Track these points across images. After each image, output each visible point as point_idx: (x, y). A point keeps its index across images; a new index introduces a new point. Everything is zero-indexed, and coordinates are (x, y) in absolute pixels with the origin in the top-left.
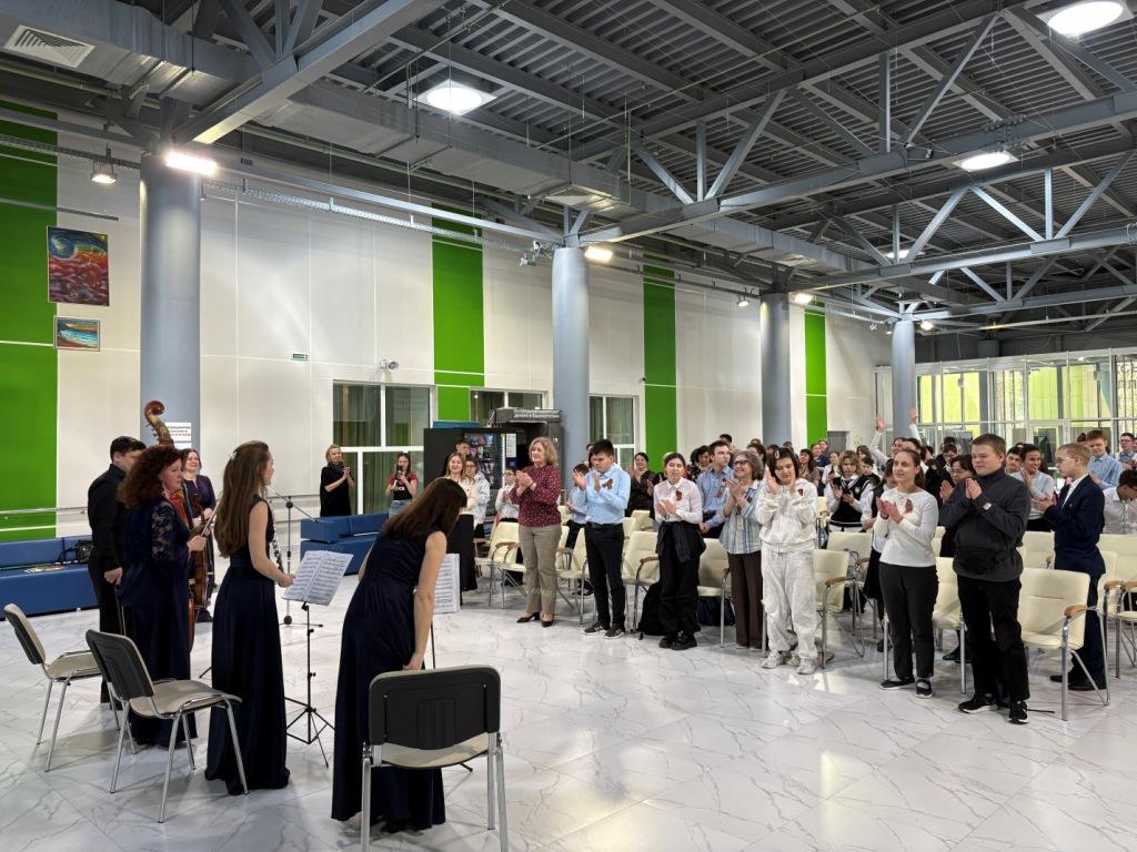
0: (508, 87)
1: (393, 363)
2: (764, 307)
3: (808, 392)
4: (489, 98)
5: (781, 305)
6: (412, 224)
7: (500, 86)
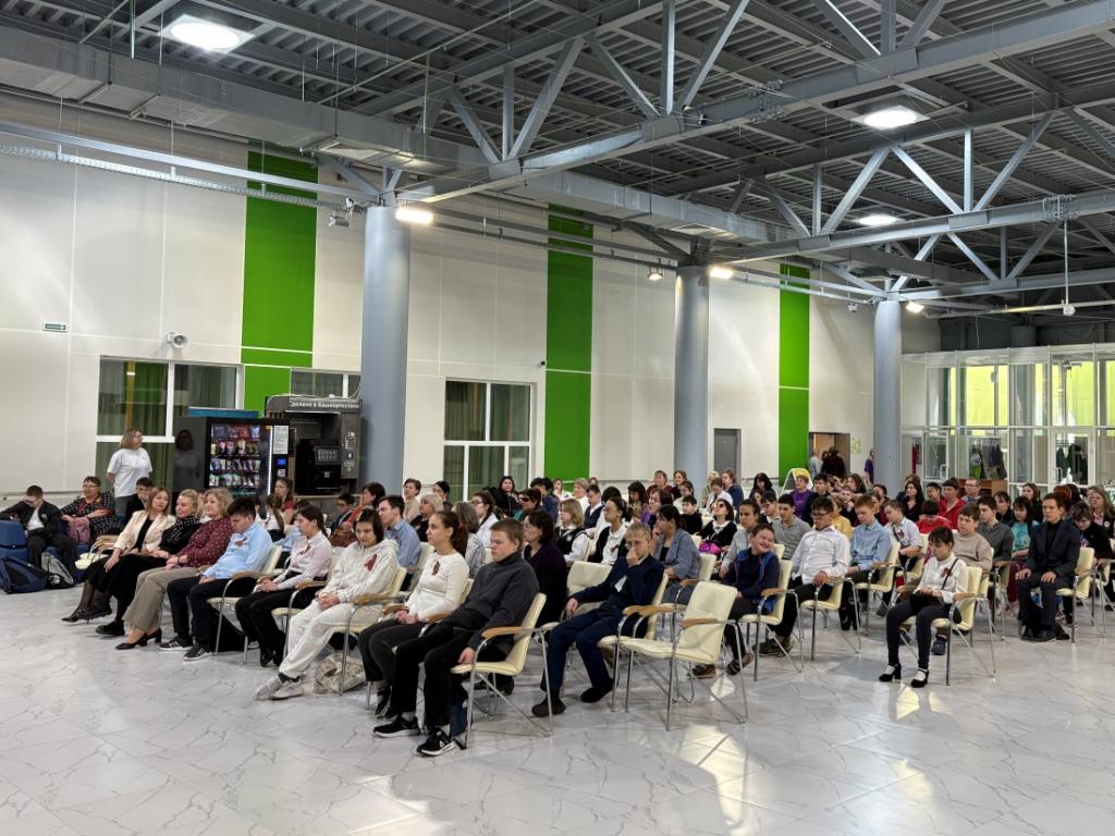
0: (268, 25)
1: (181, 337)
2: (679, 281)
3: (780, 384)
4: (247, 36)
5: (697, 279)
6: (173, 176)
7: (259, 24)
